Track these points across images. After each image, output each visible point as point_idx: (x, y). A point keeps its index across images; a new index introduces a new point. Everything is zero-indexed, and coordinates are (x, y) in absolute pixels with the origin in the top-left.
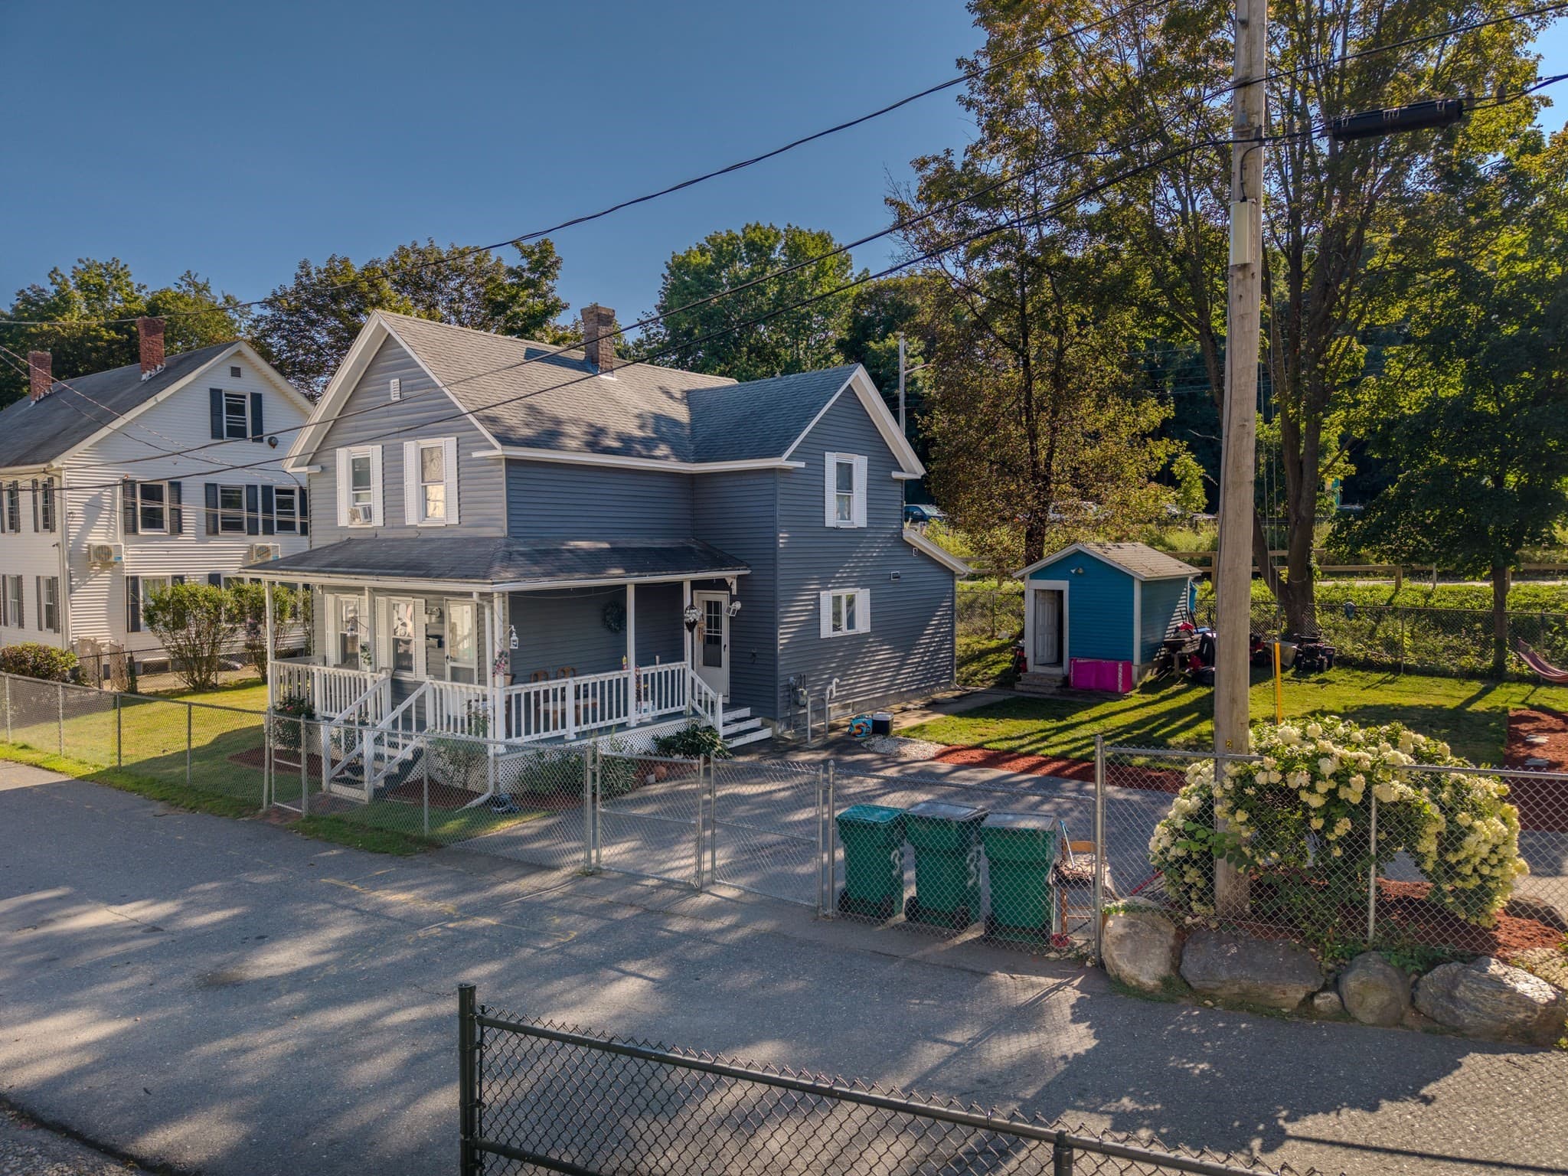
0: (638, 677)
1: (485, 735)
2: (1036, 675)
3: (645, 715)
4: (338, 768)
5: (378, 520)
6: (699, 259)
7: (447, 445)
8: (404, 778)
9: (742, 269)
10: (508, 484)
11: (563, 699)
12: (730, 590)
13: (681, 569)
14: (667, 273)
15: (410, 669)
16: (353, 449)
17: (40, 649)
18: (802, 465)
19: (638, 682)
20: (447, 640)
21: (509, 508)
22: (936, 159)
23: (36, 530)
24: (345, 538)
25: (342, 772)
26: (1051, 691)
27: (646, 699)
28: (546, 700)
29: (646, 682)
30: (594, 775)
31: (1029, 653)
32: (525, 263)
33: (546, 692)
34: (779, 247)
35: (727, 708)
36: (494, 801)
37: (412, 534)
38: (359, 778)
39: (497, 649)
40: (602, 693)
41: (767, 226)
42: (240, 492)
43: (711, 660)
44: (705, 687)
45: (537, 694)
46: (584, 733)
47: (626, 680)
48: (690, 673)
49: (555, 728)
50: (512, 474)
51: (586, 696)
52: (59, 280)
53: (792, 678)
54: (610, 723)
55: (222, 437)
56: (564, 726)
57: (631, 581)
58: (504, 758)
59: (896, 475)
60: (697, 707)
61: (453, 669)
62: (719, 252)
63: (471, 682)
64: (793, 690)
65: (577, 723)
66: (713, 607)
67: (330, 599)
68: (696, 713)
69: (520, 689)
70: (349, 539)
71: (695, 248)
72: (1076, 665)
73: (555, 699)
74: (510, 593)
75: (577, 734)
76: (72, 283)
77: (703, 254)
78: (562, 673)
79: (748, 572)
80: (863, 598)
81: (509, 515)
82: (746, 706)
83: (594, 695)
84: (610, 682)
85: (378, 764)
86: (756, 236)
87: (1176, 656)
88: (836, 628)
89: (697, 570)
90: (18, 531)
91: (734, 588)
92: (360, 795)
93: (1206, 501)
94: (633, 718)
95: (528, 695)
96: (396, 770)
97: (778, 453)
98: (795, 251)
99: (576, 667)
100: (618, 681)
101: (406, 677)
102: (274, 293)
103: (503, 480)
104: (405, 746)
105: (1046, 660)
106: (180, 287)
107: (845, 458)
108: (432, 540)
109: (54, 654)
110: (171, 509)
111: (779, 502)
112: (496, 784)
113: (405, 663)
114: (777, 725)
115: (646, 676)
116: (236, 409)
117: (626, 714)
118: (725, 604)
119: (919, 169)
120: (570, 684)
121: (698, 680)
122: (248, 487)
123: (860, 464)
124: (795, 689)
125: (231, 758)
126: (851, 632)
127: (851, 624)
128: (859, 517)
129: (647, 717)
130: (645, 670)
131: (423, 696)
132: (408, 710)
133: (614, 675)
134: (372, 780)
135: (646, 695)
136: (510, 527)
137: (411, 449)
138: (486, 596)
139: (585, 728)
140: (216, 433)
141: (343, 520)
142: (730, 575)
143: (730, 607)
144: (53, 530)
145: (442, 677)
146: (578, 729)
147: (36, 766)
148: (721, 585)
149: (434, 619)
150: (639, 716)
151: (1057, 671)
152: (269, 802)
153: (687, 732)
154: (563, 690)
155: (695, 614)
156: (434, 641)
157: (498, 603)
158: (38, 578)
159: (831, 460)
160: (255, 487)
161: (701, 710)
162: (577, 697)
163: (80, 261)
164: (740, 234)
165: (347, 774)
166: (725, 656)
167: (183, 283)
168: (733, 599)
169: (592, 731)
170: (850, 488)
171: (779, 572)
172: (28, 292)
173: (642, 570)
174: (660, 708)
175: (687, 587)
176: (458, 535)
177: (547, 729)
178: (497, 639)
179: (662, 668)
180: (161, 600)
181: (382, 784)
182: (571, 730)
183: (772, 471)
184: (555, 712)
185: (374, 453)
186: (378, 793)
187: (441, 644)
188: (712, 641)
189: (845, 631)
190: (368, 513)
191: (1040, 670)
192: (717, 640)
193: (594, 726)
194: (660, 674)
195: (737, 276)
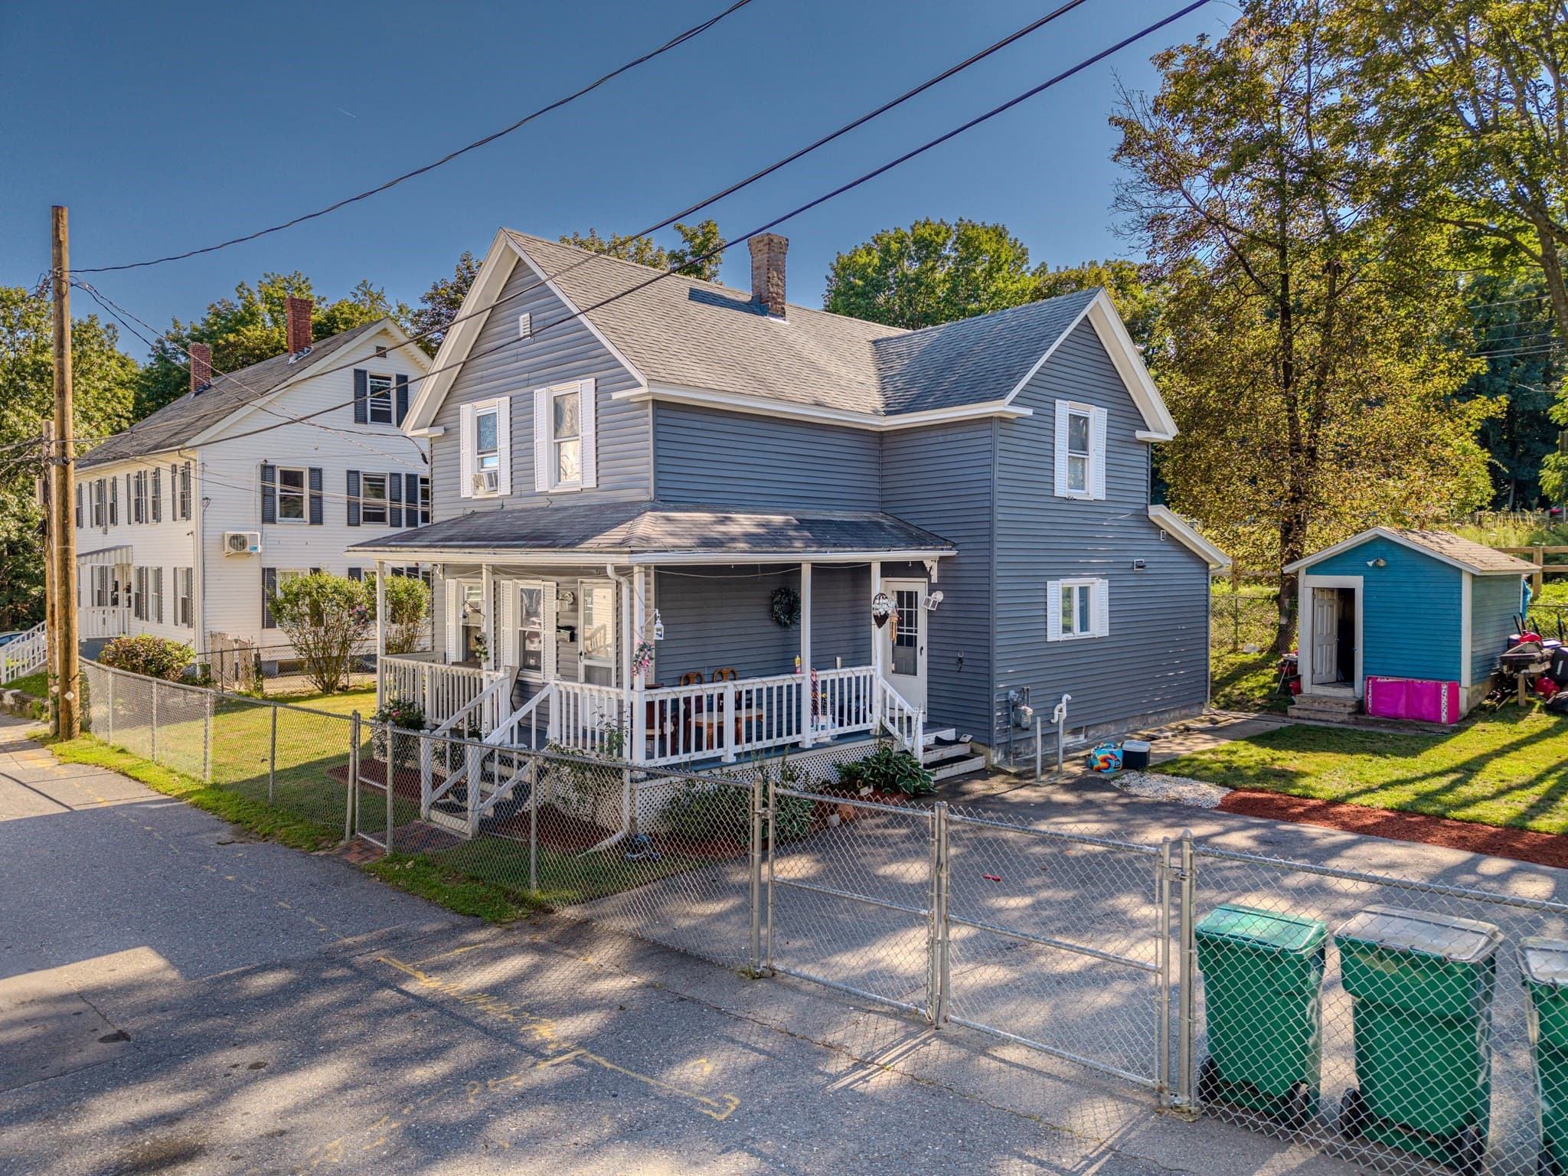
0: (814, 684)
1: (620, 755)
2: (1314, 698)
3: (823, 733)
4: (442, 788)
5: (504, 489)
6: (864, 259)
7: (585, 387)
8: (520, 805)
9: (910, 268)
10: (656, 432)
11: (721, 709)
12: (929, 576)
13: (869, 545)
14: (831, 274)
15: (537, 668)
16: (478, 404)
17: (157, 644)
18: (1029, 412)
19: (814, 690)
20: (579, 632)
21: (656, 464)
22: (1184, 49)
23: (175, 519)
24: (469, 512)
25: (445, 796)
26: (1340, 718)
27: (824, 713)
28: (699, 710)
29: (824, 690)
30: (765, 823)
31: (1304, 670)
32: (687, 247)
33: (699, 699)
34: (950, 243)
35: (929, 726)
36: (631, 843)
37: (542, 502)
38: (463, 804)
39: (637, 640)
40: (770, 703)
41: (938, 221)
42: (383, 481)
43: (904, 667)
44: (899, 700)
45: (687, 701)
46: (748, 753)
47: (799, 686)
48: (879, 683)
49: (710, 746)
50: (661, 420)
51: (749, 706)
52: (246, 293)
53: (1012, 693)
54: (780, 742)
55: (365, 422)
56: (721, 745)
57: (807, 557)
58: (641, 785)
59: (1140, 435)
60: (889, 725)
61: (588, 668)
62: (887, 250)
63: (609, 684)
64: (1012, 707)
65: (737, 742)
66: (907, 599)
67: (451, 583)
68: (886, 733)
69: (666, 694)
70: (473, 513)
71: (860, 247)
72: (1376, 685)
73: (710, 709)
74: (657, 568)
75: (737, 755)
76: (257, 297)
77: (869, 254)
78: (720, 676)
79: (953, 553)
80: (1100, 590)
81: (657, 472)
82: (950, 726)
83: (759, 705)
84: (780, 688)
85: (487, 787)
86: (926, 232)
87: (1520, 677)
88: (1067, 628)
89: (891, 546)
90: (159, 521)
91: (934, 574)
92: (463, 826)
93: (1493, 492)
94: (807, 737)
95: (675, 702)
96: (510, 796)
97: (1001, 396)
98: (969, 245)
99: (736, 669)
100: (789, 687)
101: (533, 677)
102: (435, 288)
103: (650, 428)
104: (521, 764)
105: (1325, 678)
106: (355, 296)
107: (1080, 409)
108: (566, 509)
109: (169, 648)
110: (311, 497)
111: (998, 460)
112: (633, 820)
113: (532, 662)
114: (992, 753)
115: (824, 682)
116: (381, 392)
117: (799, 731)
118: (922, 595)
119: (1162, 66)
120: (729, 689)
121: (890, 690)
122: (392, 475)
123: (1098, 418)
124: (1015, 706)
125: (330, 771)
126: (1085, 635)
127: (1084, 625)
128: (1096, 488)
129: (825, 736)
130: (823, 675)
131: (546, 700)
132: (528, 717)
133: (784, 680)
134: (479, 806)
135: (824, 707)
136: (657, 488)
137: (542, 399)
138: (624, 571)
139: (748, 747)
140: (360, 418)
141: (467, 490)
142: (929, 556)
143: (927, 598)
144: (188, 518)
145: (575, 678)
146: (739, 749)
147: (124, 774)
148: (917, 569)
149: (567, 605)
150: (815, 734)
151: (1344, 692)
152: (353, 832)
153: (877, 757)
154: (721, 697)
155: (887, 605)
156: (566, 634)
157: (639, 579)
158: (175, 569)
159: (1064, 409)
160: (399, 475)
161: (894, 730)
162: (738, 707)
163: (266, 276)
164: (909, 232)
165: (452, 798)
166: (922, 661)
167: (359, 293)
168: (932, 589)
169: (758, 752)
170: (1084, 447)
171: (997, 552)
172: (218, 306)
173: (821, 543)
174: (841, 724)
175: (876, 570)
176: (594, 502)
177: (699, 748)
178: (637, 627)
179: (846, 673)
180: (291, 593)
181: (490, 812)
182: (729, 751)
183: (988, 420)
184: (710, 726)
185: (499, 406)
186: (484, 825)
187: (573, 638)
188: (906, 641)
189: (1077, 633)
190: (493, 480)
191: (1320, 691)
192: (911, 641)
193: (759, 745)
194: (841, 680)
195: (905, 275)
